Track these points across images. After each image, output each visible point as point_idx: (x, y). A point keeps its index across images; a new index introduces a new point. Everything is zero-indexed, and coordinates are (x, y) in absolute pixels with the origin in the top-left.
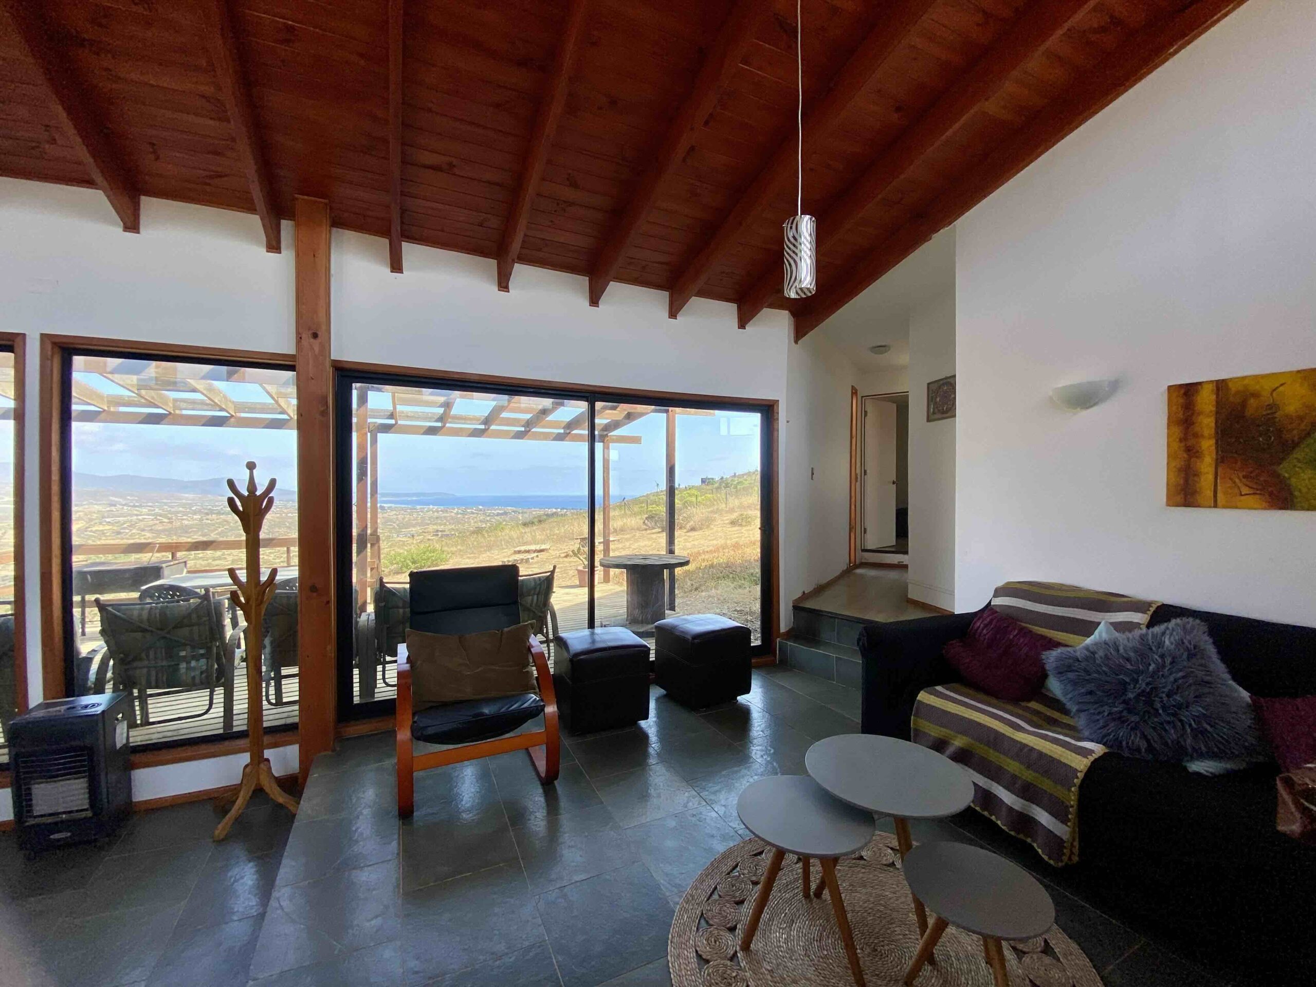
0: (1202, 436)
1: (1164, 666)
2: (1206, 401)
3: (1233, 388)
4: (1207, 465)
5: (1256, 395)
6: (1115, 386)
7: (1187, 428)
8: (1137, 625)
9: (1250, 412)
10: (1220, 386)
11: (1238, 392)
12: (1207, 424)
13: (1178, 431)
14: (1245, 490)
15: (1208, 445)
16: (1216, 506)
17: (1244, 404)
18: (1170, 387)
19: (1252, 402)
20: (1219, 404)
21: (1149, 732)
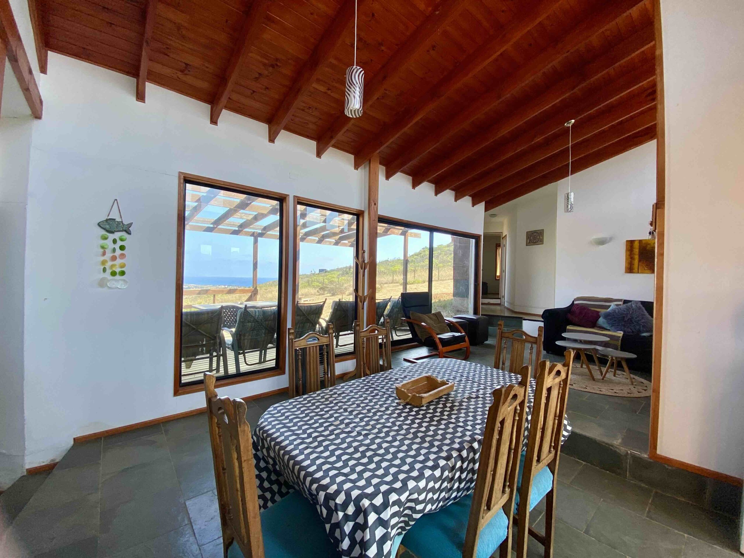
0: (635, 254)
1: (633, 312)
2: (636, 245)
3: (644, 242)
4: (636, 262)
5: (649, 244)
6: (611, 239)
7: (631, 252)
8: (620, 305)
9: (648, 248)
10: (640, 241)
11: (645, 243)
12: (636, 251)
13: (628, 253)
14: (646, 269)
15: (637, 257)
16: (638, 273)
17: (646, 246)
18: (627, 241)
19: (649, 246)
20: (640, 246)
21: (633, 328)
